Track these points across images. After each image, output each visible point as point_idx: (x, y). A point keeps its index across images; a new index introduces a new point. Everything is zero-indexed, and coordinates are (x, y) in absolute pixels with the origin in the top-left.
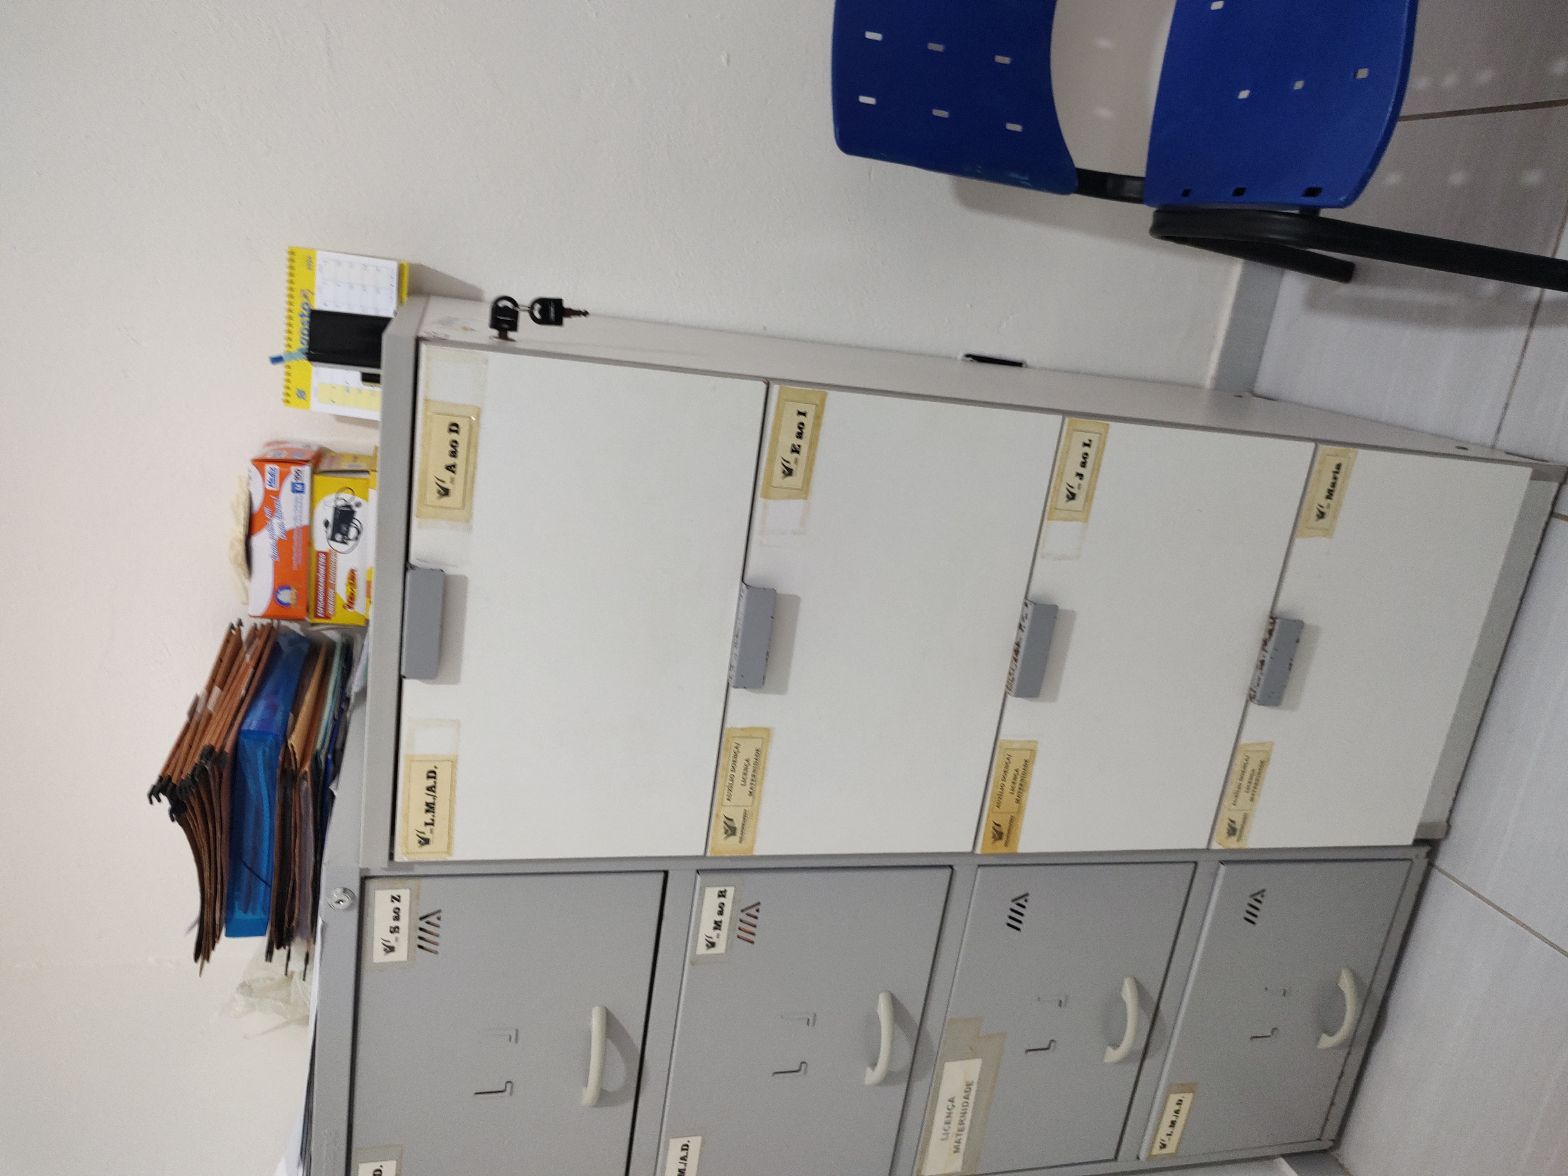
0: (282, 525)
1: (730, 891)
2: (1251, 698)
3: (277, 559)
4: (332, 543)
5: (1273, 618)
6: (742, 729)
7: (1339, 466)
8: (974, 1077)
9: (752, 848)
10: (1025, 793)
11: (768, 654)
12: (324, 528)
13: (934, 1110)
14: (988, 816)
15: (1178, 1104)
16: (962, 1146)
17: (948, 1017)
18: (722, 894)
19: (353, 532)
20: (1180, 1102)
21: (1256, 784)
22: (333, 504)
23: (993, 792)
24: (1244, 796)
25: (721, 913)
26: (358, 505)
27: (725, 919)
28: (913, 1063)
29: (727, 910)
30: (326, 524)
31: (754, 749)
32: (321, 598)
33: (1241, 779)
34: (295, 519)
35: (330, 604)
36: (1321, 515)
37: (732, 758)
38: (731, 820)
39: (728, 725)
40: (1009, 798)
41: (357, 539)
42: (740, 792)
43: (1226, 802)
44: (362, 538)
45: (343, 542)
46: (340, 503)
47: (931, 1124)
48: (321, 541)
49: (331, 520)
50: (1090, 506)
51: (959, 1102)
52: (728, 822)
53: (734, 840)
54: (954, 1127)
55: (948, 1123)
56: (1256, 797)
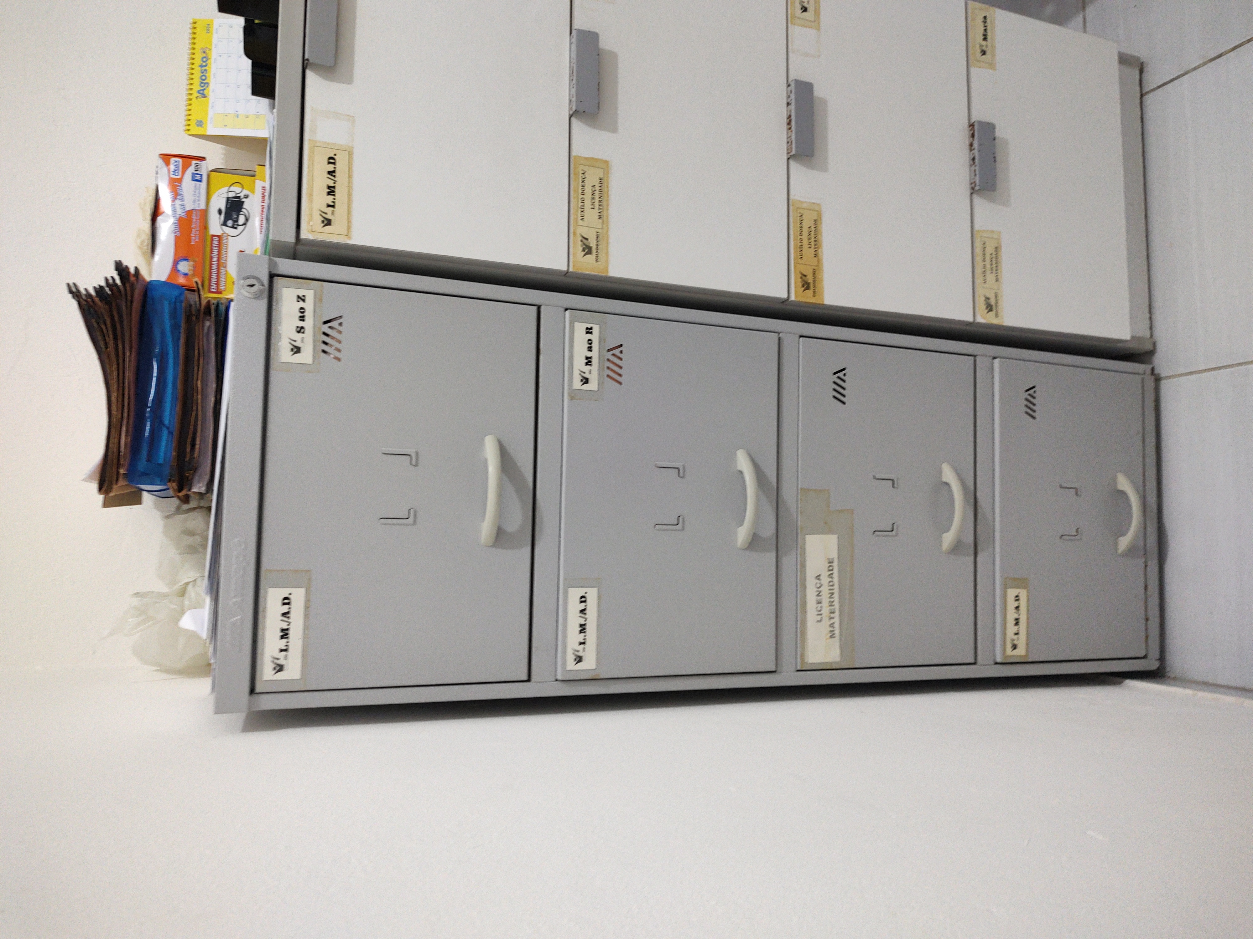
0: (183, 206)
1: (596, 329)
2: (973, 191)
3: (178, 234)
4: (224, 227)
5: (972, 125)
6: (586, 158)
7: (985, 17)
8: (834, 554)
9: (606, 269)
10: (820, 250)
11: (599, 84)
12: (218, 215)
13: (804, 587)
14: (795, 267)
15: (1016, 600)
16: (837, 632)
17: (799, 487)
18: (589, 331)
19: (242, 219)
20: (1017, 598)
21: (997, 267)
22: (225, 196)
23: (795, 245)
24: (991, 277)
25: (590, 349)
26: (246, 197)
27: (595, 354)
28: (777, 530)
29: (595, 346)
30: (220, 212)
31: (598, 178)
32: (214, 275)
33: (984, 260)
34: (194, 202)
35: (221, 281)
36: (984, 53)
37: (580, 184)
38: (587, 239)
39: (574, 153)
40: (808, 253)
41: (244, 224)
42: (591, 215)
43: (979, 281)
44: (249, 223)
45: (233, 227)
46: (232, 195)
47: (804, 604)
48: (215, 226)
49: (223, 209)
50: (819, 18)
51: (825, 580)
52: (584, 241)
53: (591, 258)
54: (826, 611)
55: (819, 603)
56: (999, 277)
